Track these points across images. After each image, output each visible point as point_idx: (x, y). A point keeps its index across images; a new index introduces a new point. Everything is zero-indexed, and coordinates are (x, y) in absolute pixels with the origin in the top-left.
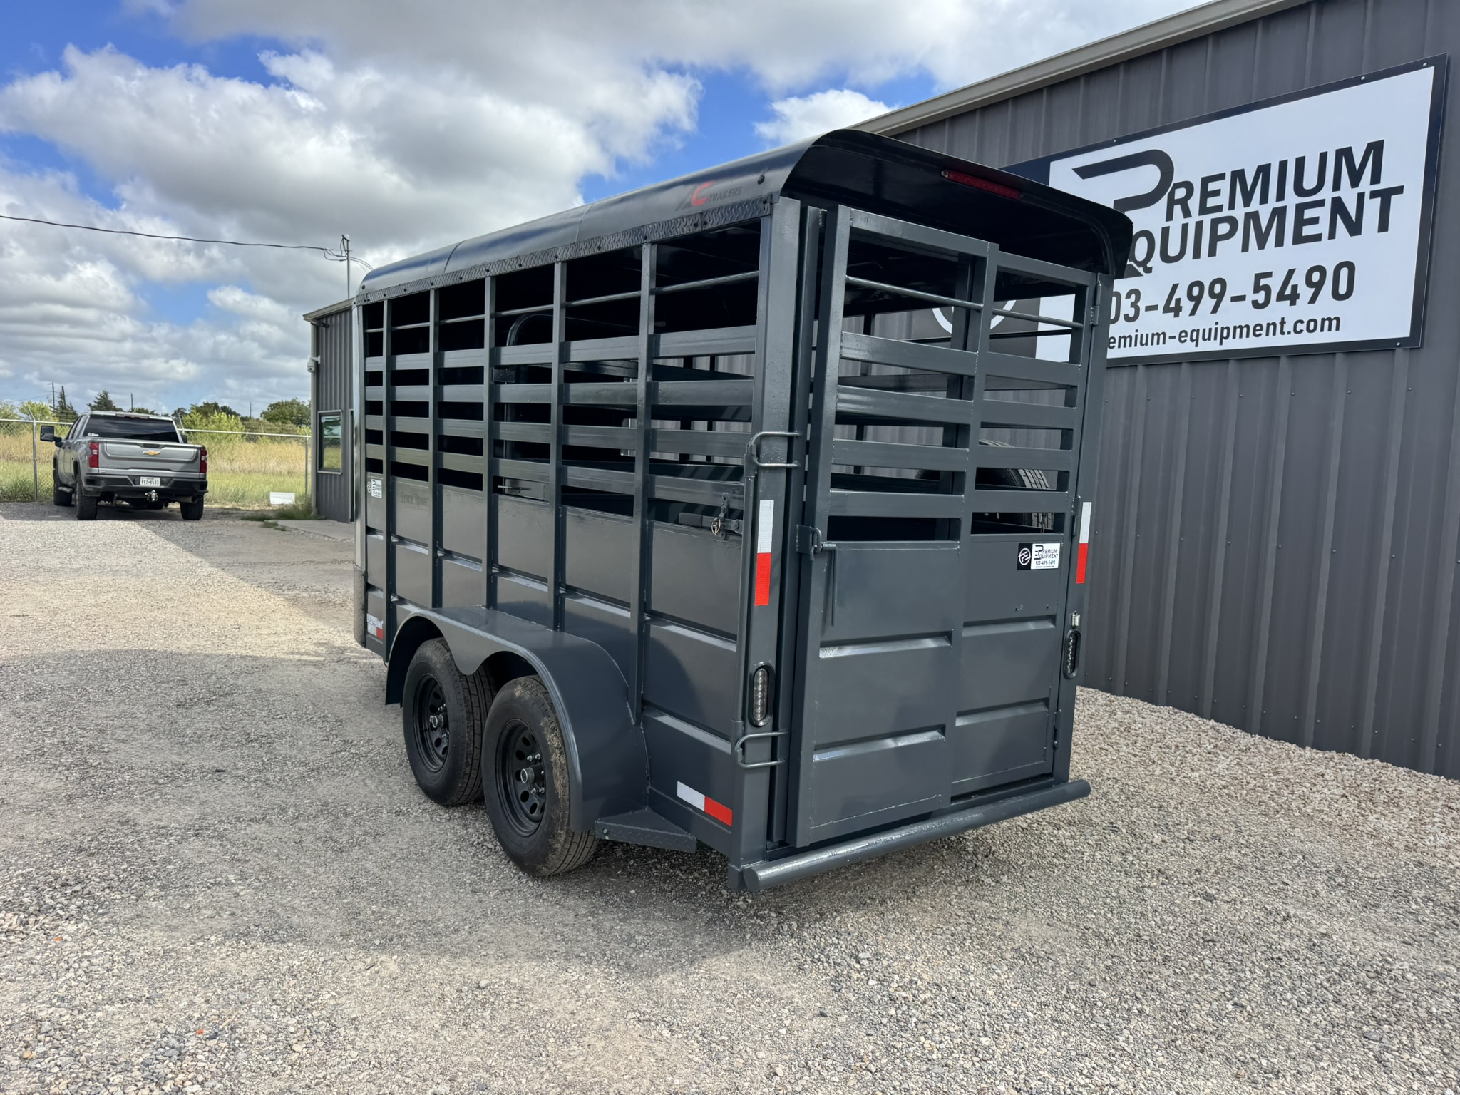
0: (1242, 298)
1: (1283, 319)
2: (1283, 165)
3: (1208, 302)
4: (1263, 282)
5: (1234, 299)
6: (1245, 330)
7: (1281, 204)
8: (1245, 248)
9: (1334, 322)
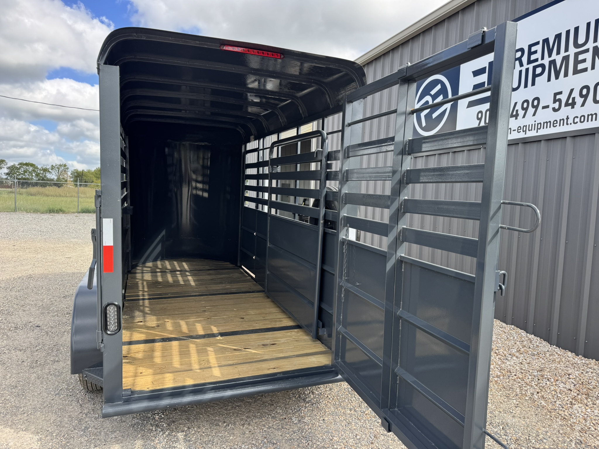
0: (547, 107)
1: (568, 116)
2: (568, 32)
3: (531, 110)
4: (558, 97)
5: (544, 108)
6: (549, 124)
7: (567, 54)
8: (549, 80)
9: (594, 116)
